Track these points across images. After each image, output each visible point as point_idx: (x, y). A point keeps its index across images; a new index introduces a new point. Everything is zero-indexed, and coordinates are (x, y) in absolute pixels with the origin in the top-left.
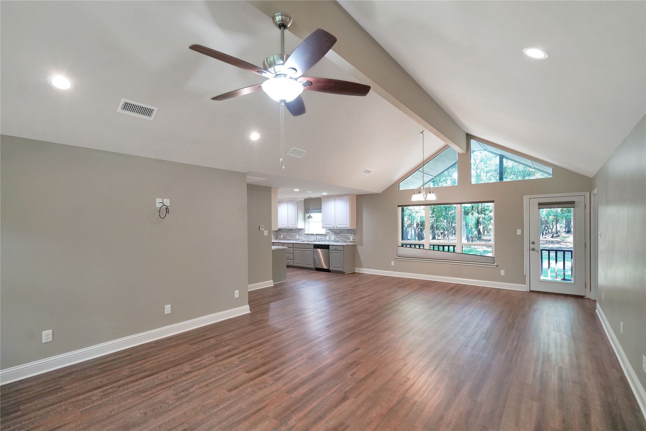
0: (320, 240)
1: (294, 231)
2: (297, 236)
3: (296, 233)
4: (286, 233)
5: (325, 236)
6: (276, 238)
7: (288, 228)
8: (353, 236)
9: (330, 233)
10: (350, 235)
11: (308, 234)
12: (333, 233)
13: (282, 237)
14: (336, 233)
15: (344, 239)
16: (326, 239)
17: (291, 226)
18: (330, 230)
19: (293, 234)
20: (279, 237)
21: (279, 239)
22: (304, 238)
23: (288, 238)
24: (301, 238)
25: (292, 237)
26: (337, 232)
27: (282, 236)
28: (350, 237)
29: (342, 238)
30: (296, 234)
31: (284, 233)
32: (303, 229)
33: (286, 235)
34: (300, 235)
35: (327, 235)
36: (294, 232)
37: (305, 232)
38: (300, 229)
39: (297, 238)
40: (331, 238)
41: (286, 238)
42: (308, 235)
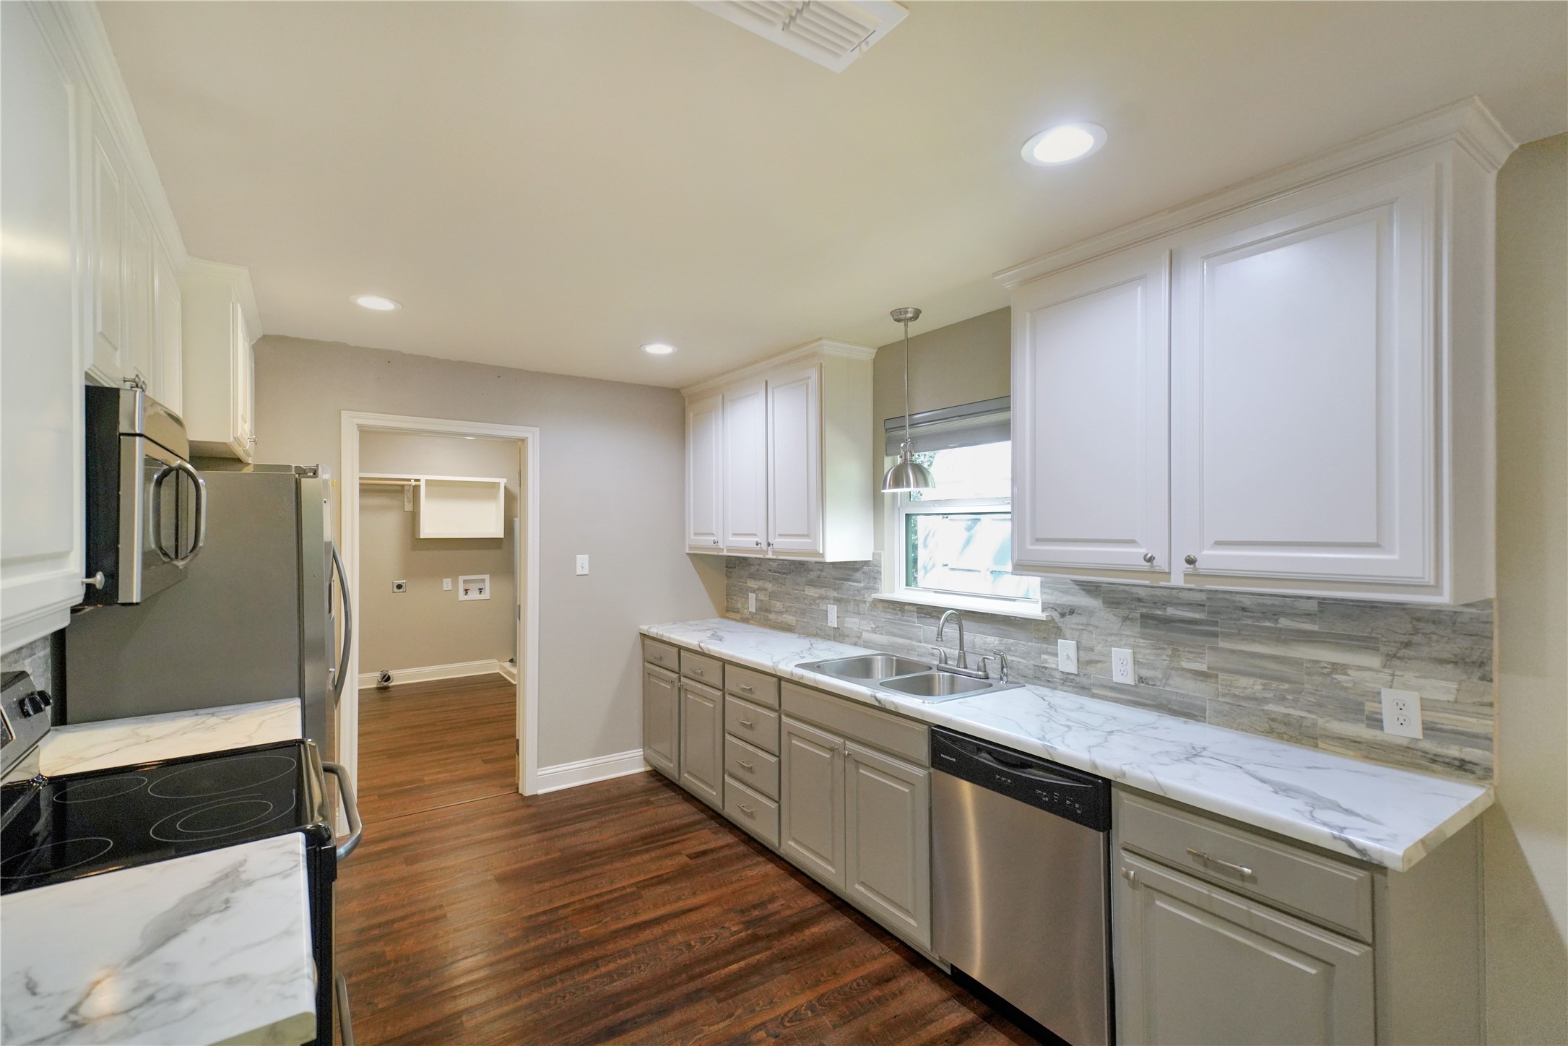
0: (993, 668)
1: (813, 575)
2: (833, 610)
3: (822, 591)
4: (769, 586)
5: (1045, 640)
6: (728, 610)
7: (770, 556)
8: (1442, 688)
9: (1091, 613)
10: (1374, 661)
11: (899, 607)
12: (1125, 619)
13: (752, 609)
14: (1154, 618)
15: (1282, 699)
16: (1050, 662)
17: (786, 545)
18: (1091, 589)
19: (811, 592)
20: (739, 605)
21: (738, 616)
22: (874, 631)
23: (780, 619)
24: (852, 623)
25: (803, 612)
26: (1171, 611)
27: (752, 596)
28: (1377, 696)
29: (1244, 682)
30: (822, 598)
31: (760, 583)
32: (866, 563)
33: (773, 595)
34: (851, 607)
35: (1059, 633)
36: (811, 583)
37: (876, 590)
38: (848, 570)
39: (833, 621)
40: (1105, 660)
41: (772, 616)
42: (902, 611)
